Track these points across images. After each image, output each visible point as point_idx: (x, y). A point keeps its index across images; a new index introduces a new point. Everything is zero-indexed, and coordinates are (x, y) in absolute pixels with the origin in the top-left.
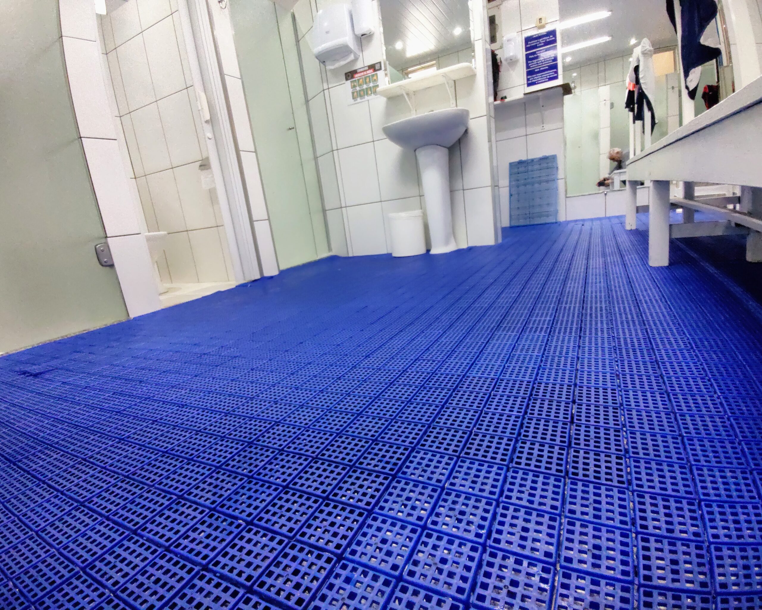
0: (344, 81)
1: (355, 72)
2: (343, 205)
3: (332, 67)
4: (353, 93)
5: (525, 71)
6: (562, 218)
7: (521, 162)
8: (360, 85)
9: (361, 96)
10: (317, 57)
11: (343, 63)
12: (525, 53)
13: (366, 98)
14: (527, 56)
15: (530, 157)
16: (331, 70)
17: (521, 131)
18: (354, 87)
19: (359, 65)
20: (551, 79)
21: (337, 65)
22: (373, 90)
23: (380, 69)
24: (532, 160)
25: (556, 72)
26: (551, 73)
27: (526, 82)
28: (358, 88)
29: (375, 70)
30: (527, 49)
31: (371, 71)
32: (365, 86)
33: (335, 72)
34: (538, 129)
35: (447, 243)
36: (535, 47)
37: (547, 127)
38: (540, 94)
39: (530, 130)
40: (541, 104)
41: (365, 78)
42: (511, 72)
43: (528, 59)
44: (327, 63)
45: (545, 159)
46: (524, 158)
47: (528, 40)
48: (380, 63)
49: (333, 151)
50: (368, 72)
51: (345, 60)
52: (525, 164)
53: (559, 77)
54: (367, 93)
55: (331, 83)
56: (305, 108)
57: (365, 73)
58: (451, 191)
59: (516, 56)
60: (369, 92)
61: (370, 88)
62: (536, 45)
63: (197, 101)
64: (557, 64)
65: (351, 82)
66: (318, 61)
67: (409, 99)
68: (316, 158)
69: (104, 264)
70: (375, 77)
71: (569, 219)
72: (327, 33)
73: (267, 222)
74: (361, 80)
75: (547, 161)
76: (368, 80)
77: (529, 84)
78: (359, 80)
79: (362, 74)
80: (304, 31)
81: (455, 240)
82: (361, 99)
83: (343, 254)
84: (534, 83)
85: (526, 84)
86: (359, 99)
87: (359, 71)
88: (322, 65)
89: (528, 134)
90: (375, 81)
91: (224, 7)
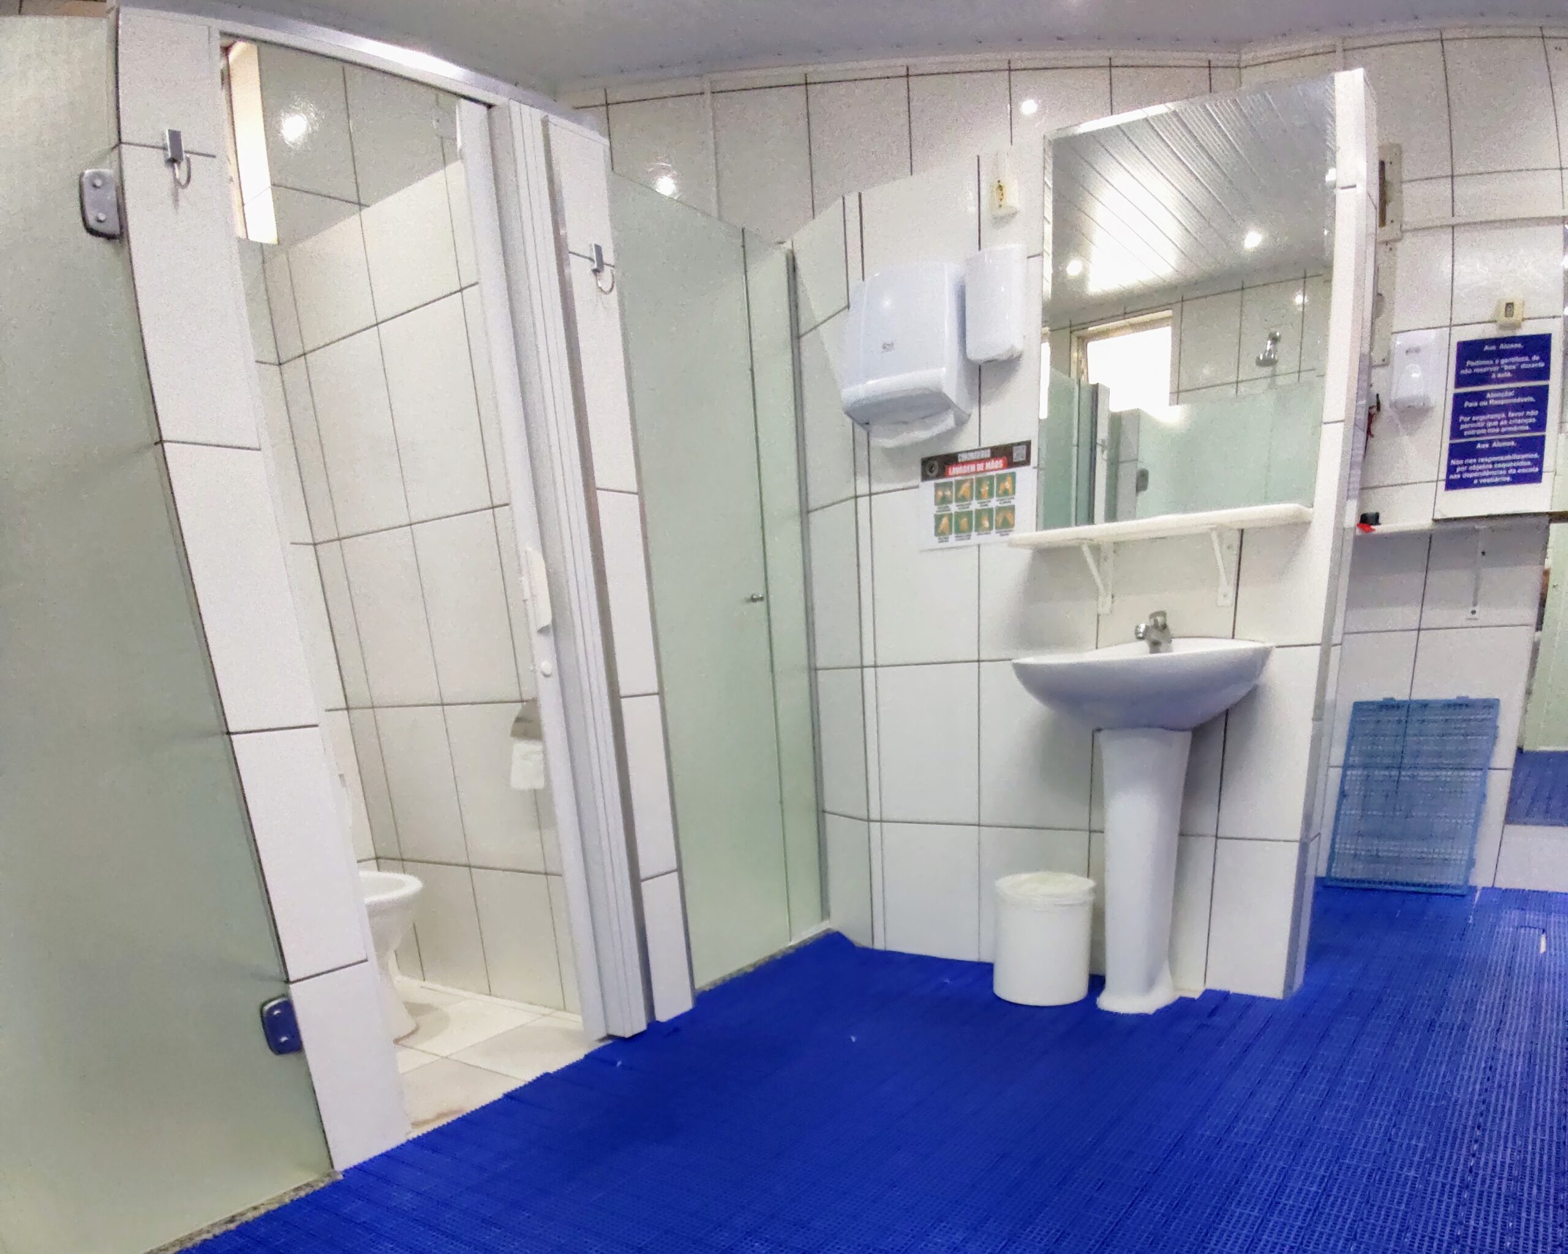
0: (917, 481)
1: (951, 460)
2: (874, 815)
3: (890, 443)
4: (938, 519)
5: (1447, 442)
6: (1481, 879)
7: (1388, 706)
8: (960, 499)
9: (958, 531)
10: (848, 413)
11: (921, 434)
12: (1452, 390)
13: (975, 539)
14: (1458, 399)
15: (1420, 695)
16: (888, 452)
17: (1408, 615)
18: (943, 501)
19: (965, 443)
20: (1519, 479)
21: (903, 438)
22: (1005, 522)
23: (1027, 462)
24: (1425, 705)
25: (1539, 463)
26: (1522, 461)
27: (1443, 476)
28: (954, 508)
29: (1010, 464)
30: (1460, 381)
31: (999, 463)
32: (975, 505)
33: (896, 456)
34: (1462, 616)
35: (1150, 983)
36: (1484, 379)
37: (1483, 613)
38: (1480, 526)
39: (1434, 615)
40: (1480, 549)
41: (980, 482)
42: (1405, 439)
43: (1460, 407)
44: (875, 428)
45: (1462, 704)
46: (1401, 696)
47: (1468, 351)
48: (1028, 444)
49: (862, 667)
50: (989, 465)
51: (927, 427)
52: (1401, 714)
53: (1545, 477)
54: (979, 526)
55: (880, 481)
56: (797, 528)
57: (980, 467)
58: (1182, 834)
59: (1426, 398)
60: (986, 524)
61: (991, 510)
62: (1488, 374)
63: (520, 571)
64: (1542, 439)
65: (937, 486)
66: (849, 421)
67: (1098, 563)
68: (813, 670)
69: (279, 1049)
70: (1008, 485)
71: (1503, 883)
72: (886, 347)
73: (675, 875)
74: (965, 487)
75: (1465, 714)
76: (985, 489)
77: (1451, 485)
78: (959, 484)
79: (972, 468)
80: (819, 315)
81: (1173, 973)
82: (958, 538)
83: (860, 939)
84: (1465, 483)
85: (1442, 484)
86: (952, 537)
87: (963, 458)
88: (861, 432)
89: (1423, 626)
90: (1006, 493)
91: (607, 288)
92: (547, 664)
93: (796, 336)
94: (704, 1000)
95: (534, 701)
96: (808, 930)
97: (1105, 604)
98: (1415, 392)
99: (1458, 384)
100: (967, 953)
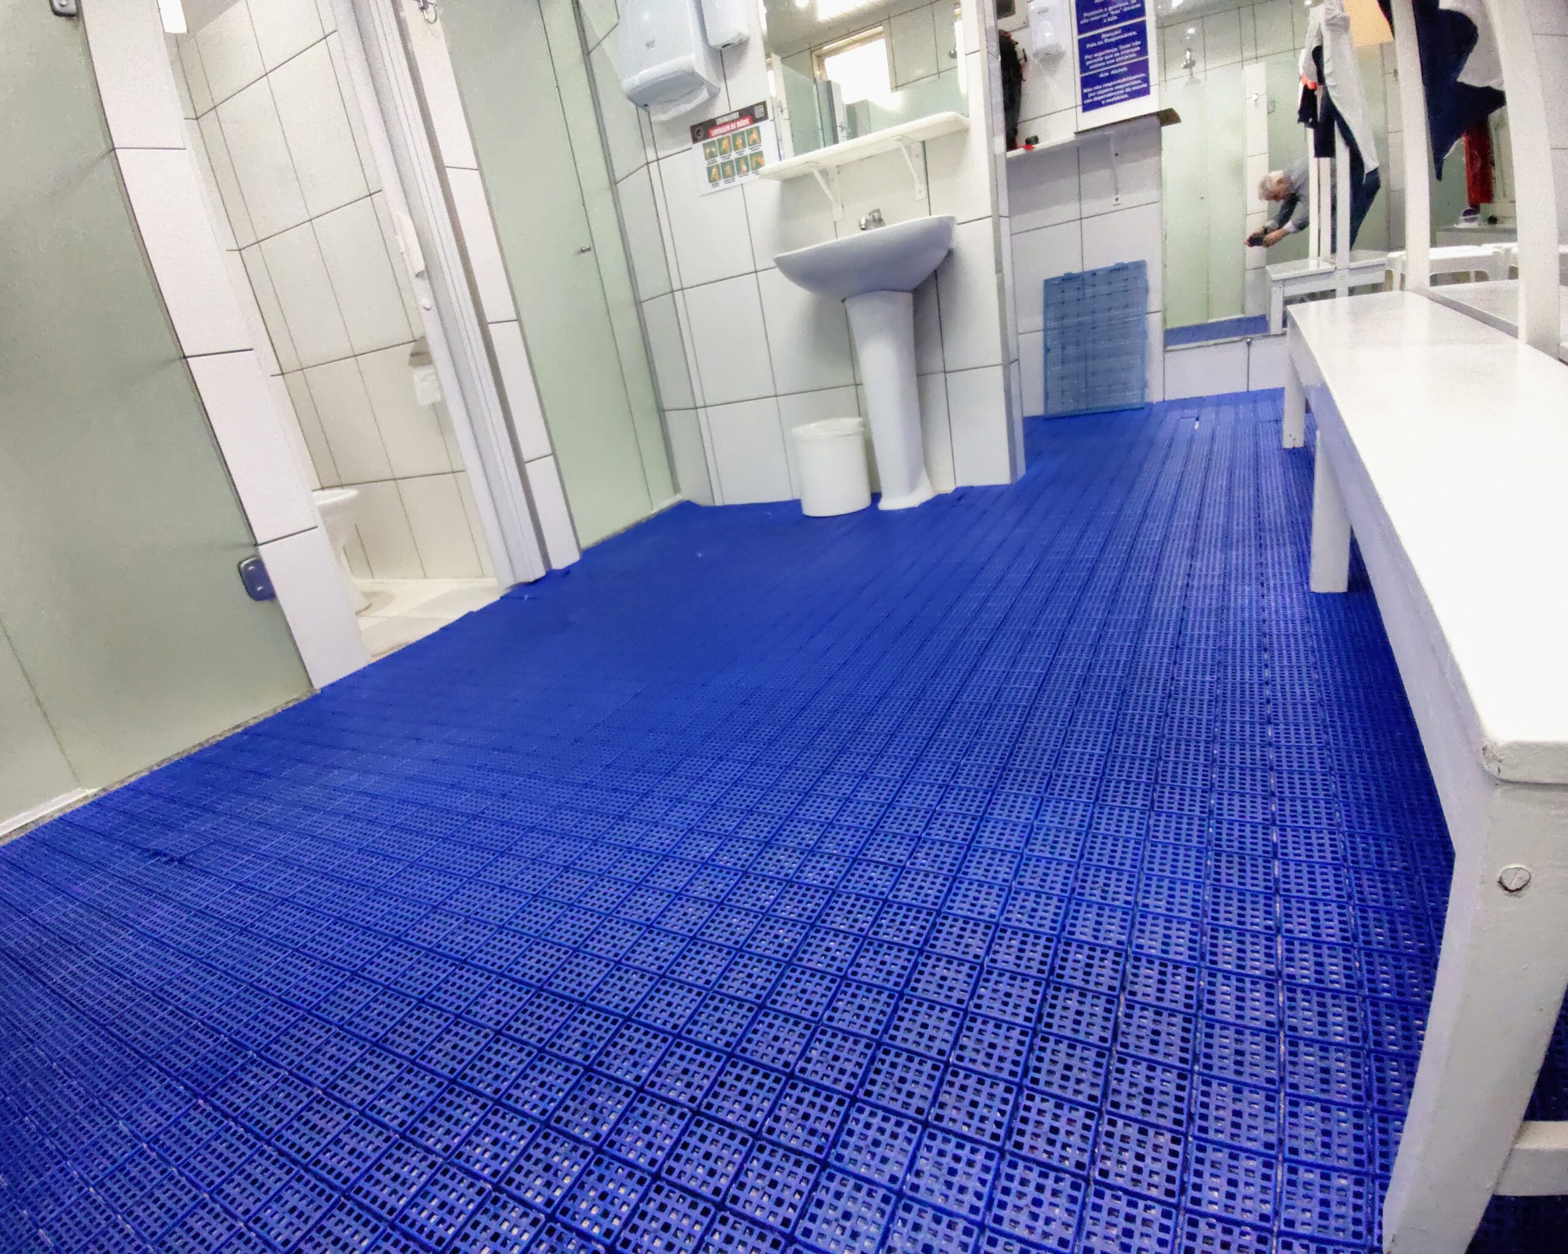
0: (690, 144)
1: (712, 124)
2: (699, 403)
3: (665, 117)
4: (709, 170)
5: (1078, 76)
6: (1155, 396)
7: (1069, 278)
8: (723, 153)
9: (725, 176)
10: (631, 98)
11: (685, 108)
12: (1076, 37)
13: (738, 180)
14: (1082, 43)
15: (1090, 266)
16: (663, 123)
17: (1070, 210)
18: (711, 156)
19: (719, 110)
20: (1134, 95)
21: (673, 112)
22: (756, 162)
23: (765, 117)
24: (1094, 273)
25: (1146, 80)
26: (1133, 81)
27: (1079, 102)
28: (719, 160)
29: (754, 120)
30: (1081, 30)
31: (746, 121)
32: (734, 155)
33: (670, 126)
34: (1108, 203)
35: (913, 485)
36: (1099, 24)
37: (1125, 199)
38: (1109, 132)
39: (1090, 206)
40: (1113, 151)
41: (735, 137)
42: (1048, 79)
43: (1084, 49)
44: (652, 108)
45: (1120, 269)
46: (1076, 270)
47: (1082, 8)
48: (764, 104)
49: (673, 292)
50: (739, 124)
51: (689, 102)
52: (1078, 283)
53: (1153, 89)
54: (739, 170)
55: (663, 149)
56: (609, 196)
57: (733, 126)
58: (918, 375)
59: (1057, 45)
60: (744, 168)
61: (745, 158)
62: (1101, 20)
63: (395, 233)
64: (1146, 62)
65: (704, 146)
66: (633, 106)
67: (828, 183)
68: (638, 303)
69: (257, 596)
70: (754, 136)
71: (1170, 397)
72: (649, 45)
73: (551, 458)
74: (725, 142)
75: (1124, 275)
76: (739, 141)
77: (1086, 108)
78: (720, 141)
79: (728, 128)
80: (600, 34)
81: (930, 477)
82: (727, 182)
83: (703, 500)
84: (1098, 105)
85: (1080, 109)
86: (722, 182)
87: (720, 121)
88: (642, 112)
89: (1084, 215)
90: (755, 142)
91: (432, 19)
92: (426, 301)
93: (586, 53)
94: (588, 554)
95: (423, 338)
96: (665, 501)
97: (837, 212)
98: (1048, 43)
99: (1080, 32)
100: (784, 496)
